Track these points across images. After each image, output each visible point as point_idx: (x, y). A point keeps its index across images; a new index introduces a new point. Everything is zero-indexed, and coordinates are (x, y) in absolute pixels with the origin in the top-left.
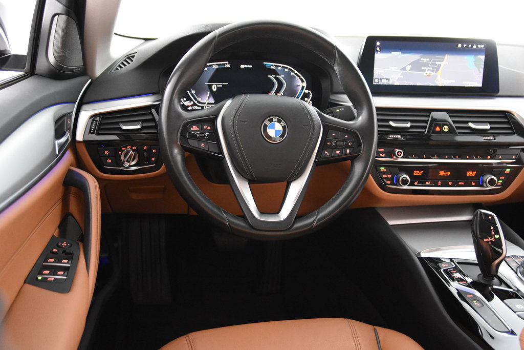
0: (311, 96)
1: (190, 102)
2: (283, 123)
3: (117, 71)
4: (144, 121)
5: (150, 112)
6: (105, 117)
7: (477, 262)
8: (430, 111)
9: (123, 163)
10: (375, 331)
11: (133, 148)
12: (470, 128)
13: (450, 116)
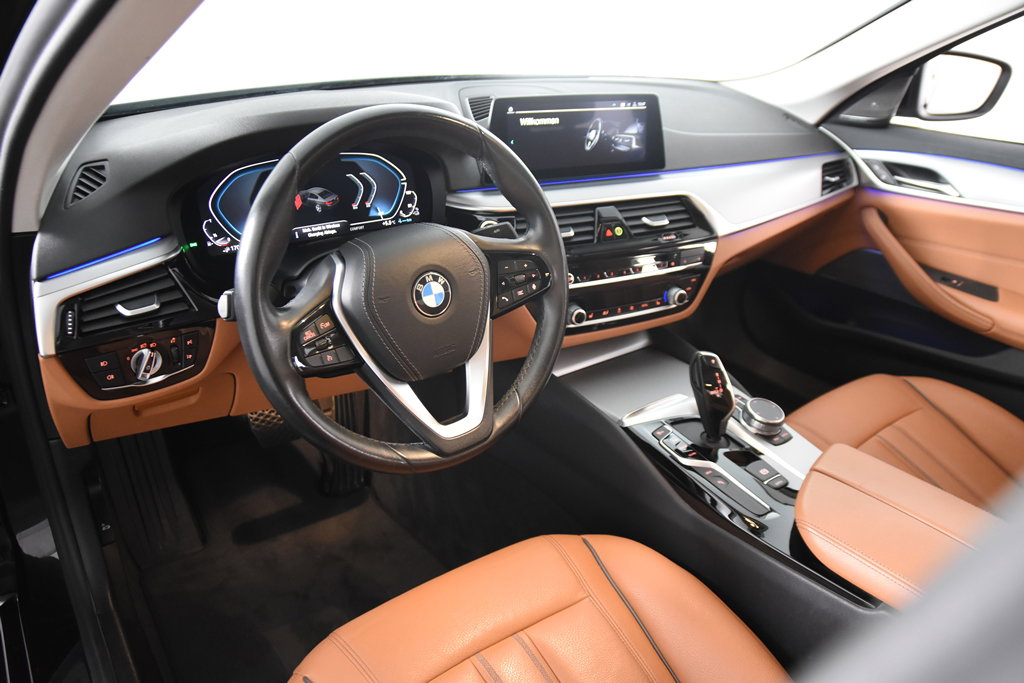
0: (416, 198)
1: (226, 239)
2: (442, 280)
3: (77, 201)
4: (160, 293)
5: (166, 274)
6: (87, 299)
7: (699, 417)
8: (593, 206)
9: (136, 374)
10: (585, 541)
11: (152, 345)
12: (645, 226)
13: (620, 211)
